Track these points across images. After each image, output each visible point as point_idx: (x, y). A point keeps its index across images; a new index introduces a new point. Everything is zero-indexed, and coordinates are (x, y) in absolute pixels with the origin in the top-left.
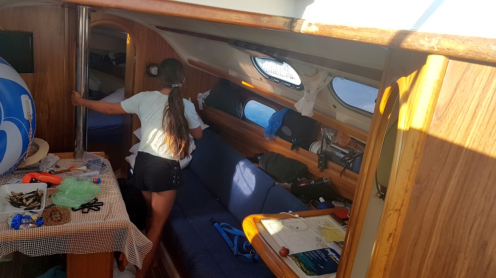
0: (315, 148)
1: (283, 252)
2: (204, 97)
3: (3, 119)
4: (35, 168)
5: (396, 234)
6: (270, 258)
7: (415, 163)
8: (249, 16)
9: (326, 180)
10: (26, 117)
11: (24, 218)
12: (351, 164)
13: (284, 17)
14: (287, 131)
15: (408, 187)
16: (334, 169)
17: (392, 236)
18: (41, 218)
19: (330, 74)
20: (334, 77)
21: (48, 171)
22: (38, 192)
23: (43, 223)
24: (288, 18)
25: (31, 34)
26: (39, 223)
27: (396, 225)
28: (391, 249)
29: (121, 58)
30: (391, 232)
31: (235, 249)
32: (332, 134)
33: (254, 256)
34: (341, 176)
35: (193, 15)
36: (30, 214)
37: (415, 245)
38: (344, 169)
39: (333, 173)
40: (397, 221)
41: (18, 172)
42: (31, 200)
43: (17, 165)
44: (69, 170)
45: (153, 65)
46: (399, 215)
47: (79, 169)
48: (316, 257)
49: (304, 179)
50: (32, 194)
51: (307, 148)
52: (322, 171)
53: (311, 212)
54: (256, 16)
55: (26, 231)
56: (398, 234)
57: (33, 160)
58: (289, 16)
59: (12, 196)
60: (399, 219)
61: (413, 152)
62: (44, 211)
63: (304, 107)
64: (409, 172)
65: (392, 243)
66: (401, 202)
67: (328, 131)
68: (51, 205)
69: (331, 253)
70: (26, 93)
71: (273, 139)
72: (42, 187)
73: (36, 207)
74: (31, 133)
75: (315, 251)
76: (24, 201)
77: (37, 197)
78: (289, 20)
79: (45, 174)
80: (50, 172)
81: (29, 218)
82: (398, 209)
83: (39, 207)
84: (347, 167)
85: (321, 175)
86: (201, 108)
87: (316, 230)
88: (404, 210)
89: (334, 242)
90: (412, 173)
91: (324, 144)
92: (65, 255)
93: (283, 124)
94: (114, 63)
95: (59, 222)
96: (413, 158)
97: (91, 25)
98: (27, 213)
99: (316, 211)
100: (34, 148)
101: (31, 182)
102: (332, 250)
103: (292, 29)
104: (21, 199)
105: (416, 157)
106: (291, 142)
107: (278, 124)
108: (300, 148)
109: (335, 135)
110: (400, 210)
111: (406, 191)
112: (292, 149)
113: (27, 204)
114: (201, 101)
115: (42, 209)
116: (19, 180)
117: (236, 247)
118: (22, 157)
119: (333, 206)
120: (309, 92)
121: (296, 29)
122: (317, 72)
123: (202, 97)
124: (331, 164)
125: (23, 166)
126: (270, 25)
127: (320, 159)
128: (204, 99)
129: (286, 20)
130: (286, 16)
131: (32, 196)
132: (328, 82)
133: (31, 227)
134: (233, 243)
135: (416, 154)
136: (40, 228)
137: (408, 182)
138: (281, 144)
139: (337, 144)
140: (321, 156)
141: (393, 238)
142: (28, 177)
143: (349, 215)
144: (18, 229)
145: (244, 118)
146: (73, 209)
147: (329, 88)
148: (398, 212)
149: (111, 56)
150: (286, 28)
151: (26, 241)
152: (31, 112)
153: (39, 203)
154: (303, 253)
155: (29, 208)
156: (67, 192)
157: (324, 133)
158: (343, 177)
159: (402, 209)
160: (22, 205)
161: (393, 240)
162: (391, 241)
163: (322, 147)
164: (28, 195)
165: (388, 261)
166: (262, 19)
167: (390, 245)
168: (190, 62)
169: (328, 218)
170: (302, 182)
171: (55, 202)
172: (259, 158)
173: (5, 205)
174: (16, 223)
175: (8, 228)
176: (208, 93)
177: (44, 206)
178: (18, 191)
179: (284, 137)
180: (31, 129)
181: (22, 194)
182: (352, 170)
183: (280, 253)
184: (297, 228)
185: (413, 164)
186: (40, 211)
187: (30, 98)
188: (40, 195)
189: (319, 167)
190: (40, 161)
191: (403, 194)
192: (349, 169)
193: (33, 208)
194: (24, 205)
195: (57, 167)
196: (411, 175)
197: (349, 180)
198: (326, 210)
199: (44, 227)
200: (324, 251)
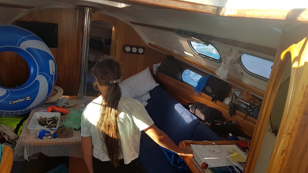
0: (227, 101)
1: (204, 165)
2: (157, 66)
3: (38, 73)
4: (54, 103)
5: (288, 150)
6: (195, 168)
7: (304, 100)
8: (190, 5)
9: (234, 122)
10: (51, 73)
11: (46, 132)
12: (251, 113)
13: (213, 6)
14: (209, 89)
15: (298, 117)
16: (240, 115)
17: (285, 152)
18: (56, 133)
19: (240, 52)
20: (243, 54)
21: (62, 106)
22: (56, 118)
23: (57, 136)
24: (215, 7)
25: (57, 25)
26: (55, 136)
27: (288, 144)
28: (284, 160)
29: (109, 42)
30: (284, 149)
31: (172, 162)
32: (239, 93)
33: (184, 168)
34: (244, 120)
35: (154, 3)
36: (50, 130)
37: (302, 158)
38: (247, 116)
39: (239, 118)
40: (289, 141)
41: (44, 105)
42: (51, 122)
43: (44, 101)
44: (74, 106)
45: (127, 46)
46: (291, 137)
47: (80, 106)
48: (226, 171)
49: (219, 121)
50: (52, 119)
51: (222, 101)
52: (231, 116)
53: (224, 142)
54: (195, 5)
55: (47, 140)
56: (289, 150)
57: (53, 99)
58: (216, 6)
59: (40, 119)
60: (291, 140)
61: (303, 92)
62: (58, 130)
63: (222, 73)
64: (299, 107)
65: (285, 157)
66: (293, 128)
67: (237, 90)
68: (63, 126)
69: (236, 169)
70: (52, 59)
71: (200, 94)
72: (57, 115)
73: (53, 126)
74: (53, 82)
75: (225, 167)
76: (47, 122)
77: (54, 120)
78: (216, 8)
79: (60, 107)
80: (63, 107)
81: (49, 132)
82: (290, 133)
83: (55, 127)
84: (248, 114)
85: (230, 119)
86: (155, 73)
87: (226, 154)
88: (294, 134)
89: (238, 162)
90: (301, 107)
91: (234, 99)
92: (68, 157)
93: (207, 85)
94: (104, 45)
95: (66, 136)
96: (303, 97)
97: (92, 20)
98: (48, 130)
99: (227, 142)
100: (55, 92)
101: (52, 111)
102: (237, 167)
103: (218, 14)
104: (45, 121)
105: (305, 96)
106: (212, 97)
107: (204, 85)
108: (217, 101)
109: (241, 94)
110: (291, 134)
111: (297, 120)
112: (212, 101)
113: (48, 125)
114: (155, 69)
115: (57, 128)
116: (45, 110)
117: (172, 161)
118: (47, 97)
119: (238, 139)
120: (225, 64)
121: (221, 14)
122: (231, 50)
123: (156, 67)
124: (237, 112)
125: (48, 102)
126: (204, 11)
127: (231, 108)
128: (157, 68)
129: (214, 8)
130: (214, 5)
131: (52, 120)
132: (238, 57)
133: (49, 138)
134: (171, 159)
135: (305, 94)
136: (55, 139)
137: (298, 114)
138: (205, 98)
139: (242, 99)
140: (231, 106)
141: (286, 153)
142: (50, 109)
143: (249, 146)
144: (42, 139)
145: (182, 80)
146: (75, 129)
147: (239, 61)
148: (290, 135)
149: (103, 41)
150: (214, 13)
151: (46, 146)
152: (54, 70)
153: (55, 125)
154: (217, 167)
155: (49, 127)
156: (72, 119)
157: (234, 92)
158: (246, 121)
159: (293, 133)
160: (46, 125)
161: (285, 155)
162: (284, 155)
163: (232, 101)
164: (49, 119)
165: (281, 169)
166: (198, 7)
167: (283, 158)
168: (150, 44)
169: (234, 147)
170: (218, 123)
171: (65, 125)
172: (190, 106)
173: (36, 124)
174: (42, 135)
175: (36, 138)
176: (159, 64)
177: (58, 126)
178: (43, 117)
179: (207, 93)
180: (54, 80)
181: (46, 118)
182: (252, 116)
183: (202, 166)
184: (214, 151)
185: (303, 101)
186: (56, 129)
187: (54, 62)
188: (56, 119)
189: (229, 114)
190: (58, 100)
191: (295, 122)
192: (250, 115)
193: (52, 127)
194: (47, 125)
195: (67, 104)
196: (301, 109)
197: (249, 123)
198: (233, 141)
199: (57, 139)
200: (231, 167)
